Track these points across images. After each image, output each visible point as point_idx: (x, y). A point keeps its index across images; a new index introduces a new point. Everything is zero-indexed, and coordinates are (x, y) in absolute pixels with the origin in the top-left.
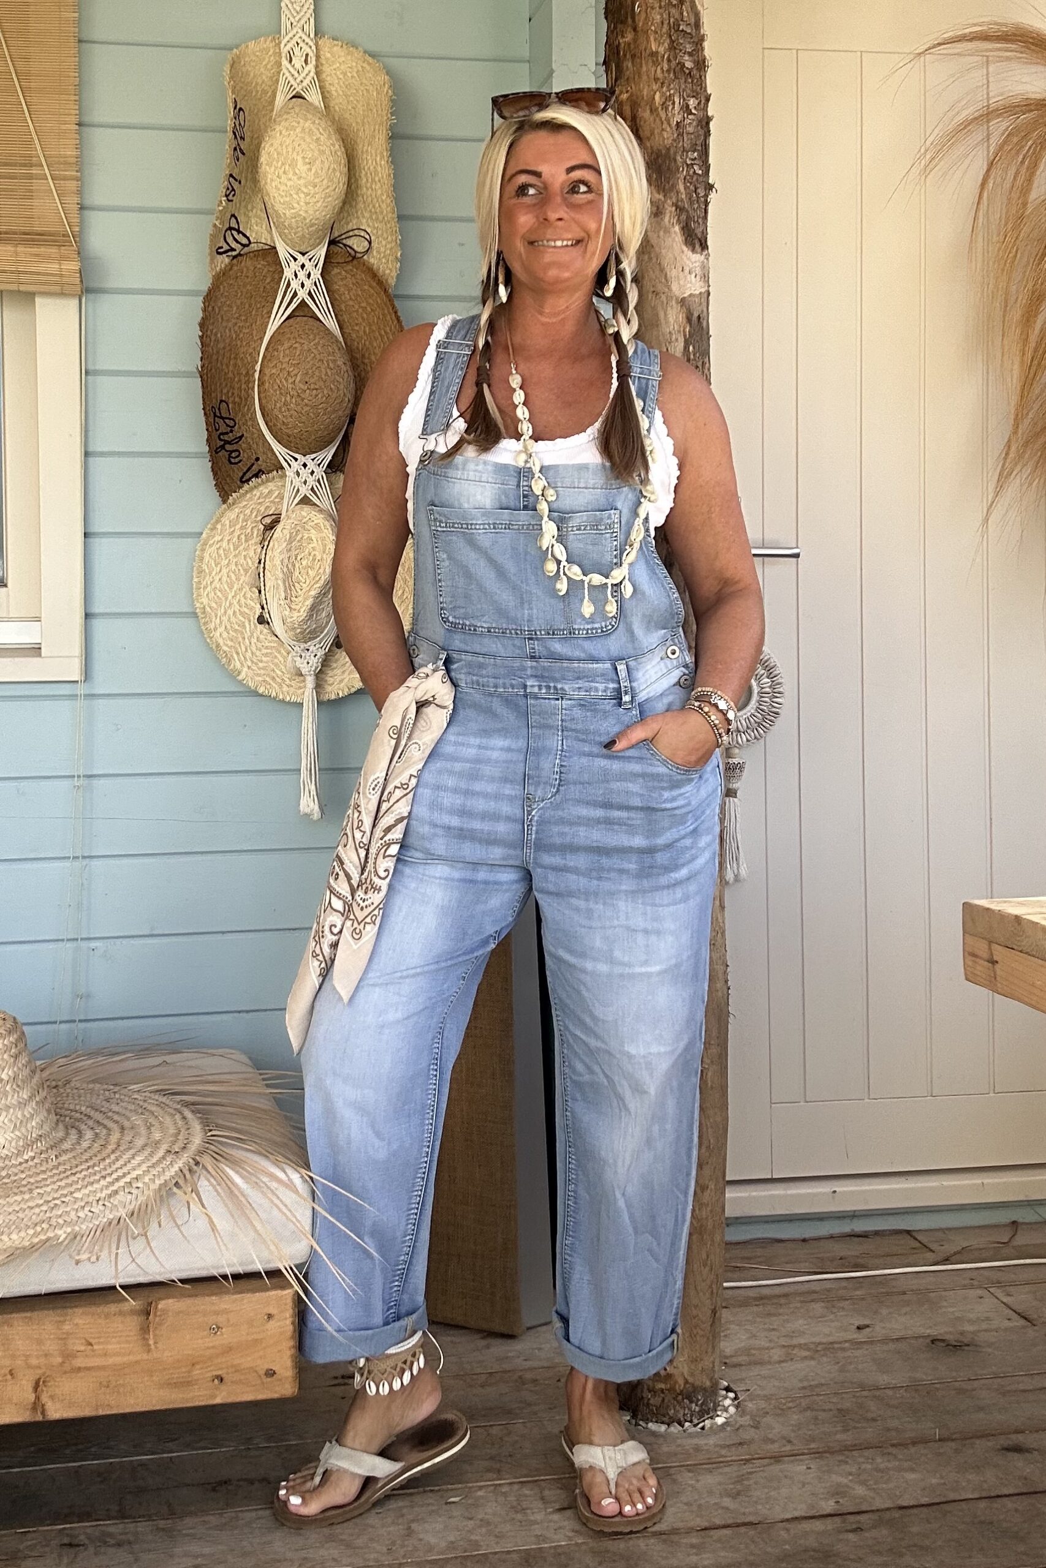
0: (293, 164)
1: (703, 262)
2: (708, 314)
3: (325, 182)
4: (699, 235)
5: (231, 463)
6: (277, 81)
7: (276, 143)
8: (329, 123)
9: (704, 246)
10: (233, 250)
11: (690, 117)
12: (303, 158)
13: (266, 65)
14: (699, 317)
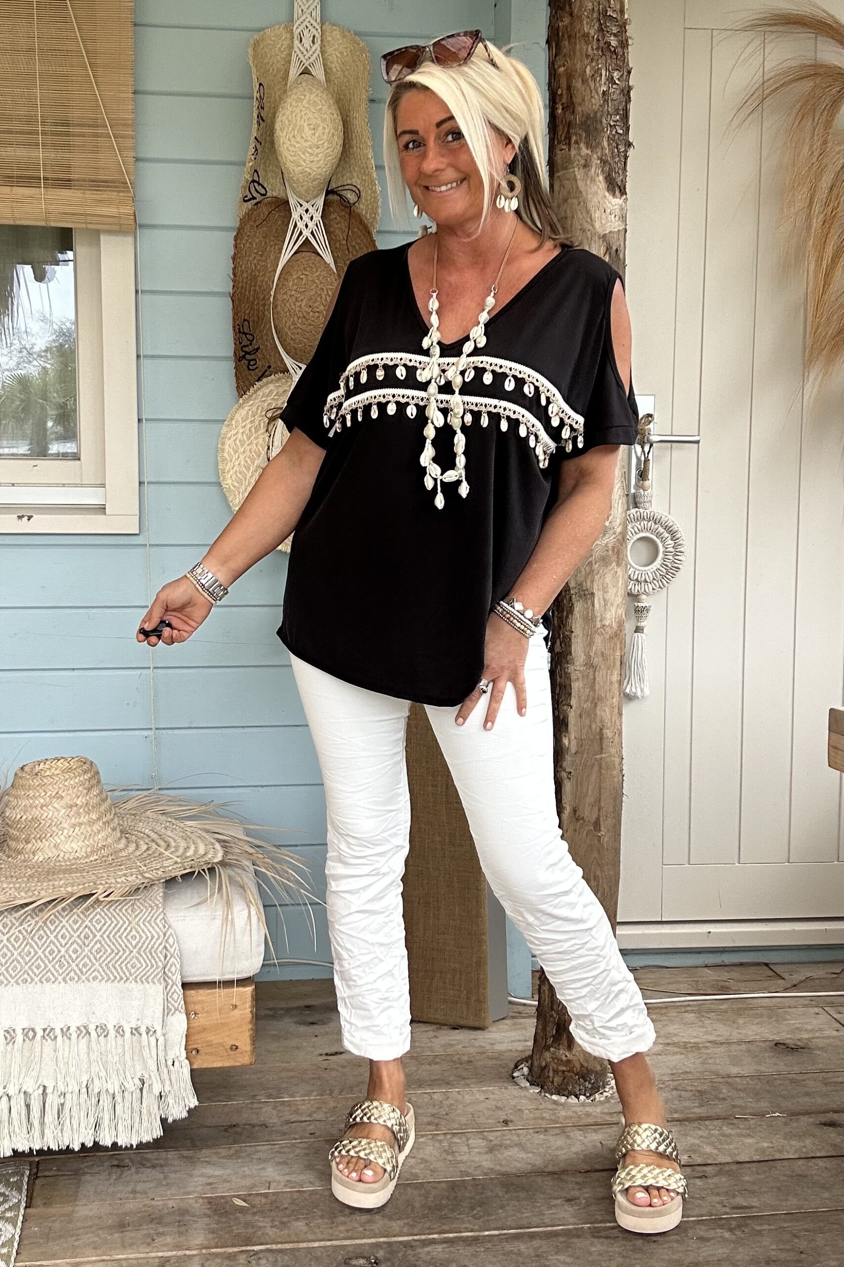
0: (301, 130)
1: (621, 206)
2: (625, 247)
3: (326, 144)
4: (619, 183)
5: (249, 369)
6: (290, 62)
7: (288, 113)
8: (329, 96)
9: (623, 192)
10: (254, 198)
11: (614, 86)
12: (309, 125)
13: (279, 48)
14: (617, 250)
